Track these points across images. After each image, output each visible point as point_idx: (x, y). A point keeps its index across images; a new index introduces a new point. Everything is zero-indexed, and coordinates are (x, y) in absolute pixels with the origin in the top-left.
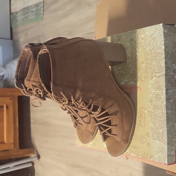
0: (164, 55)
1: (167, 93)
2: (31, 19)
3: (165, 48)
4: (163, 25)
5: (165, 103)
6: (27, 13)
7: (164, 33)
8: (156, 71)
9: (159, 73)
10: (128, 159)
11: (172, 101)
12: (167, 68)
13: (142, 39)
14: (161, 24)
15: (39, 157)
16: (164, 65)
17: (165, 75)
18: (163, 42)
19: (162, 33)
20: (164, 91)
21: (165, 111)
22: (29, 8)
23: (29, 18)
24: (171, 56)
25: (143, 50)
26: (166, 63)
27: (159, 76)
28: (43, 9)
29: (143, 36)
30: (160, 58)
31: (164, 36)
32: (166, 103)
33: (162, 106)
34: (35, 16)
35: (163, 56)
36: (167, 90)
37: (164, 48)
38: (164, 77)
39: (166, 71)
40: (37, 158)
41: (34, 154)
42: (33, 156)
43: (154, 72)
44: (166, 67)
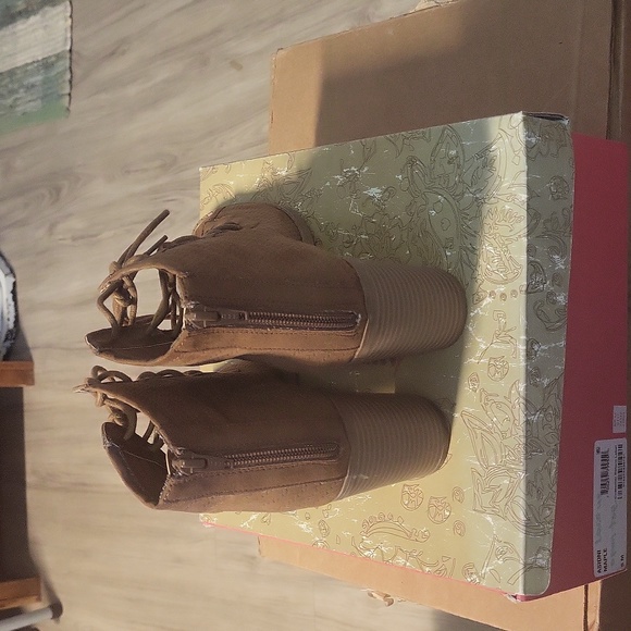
0: (524, 224)
1: (529, 354)
3: (528, 199)
4: (524, 120)
5: (522, 387)
7: (527, 147)
8: (494, 276)
9: (505, 282)
11: (546, 382)
12: (534, 268)
13: (449, 163)
14: (519, 116)
16: (523, 258)
17: (527, 292)
18: (523, 178)
19: (520, 148)
20: (522, 348)
21: (522, 415)
24: (549, 225)
25: (451, 200)
26: (530, 250)
27: (503, 295)
29: (453, 152)
30: (512, 233)
31: (528, 157)
32: (527, 388)
33: (513, 399)
35: (522, 226)
36: (530, 343)
37: (524, 197)
38: (523, 297)
39: (530, 276)
43: (489, 279)
44: (529, 263)
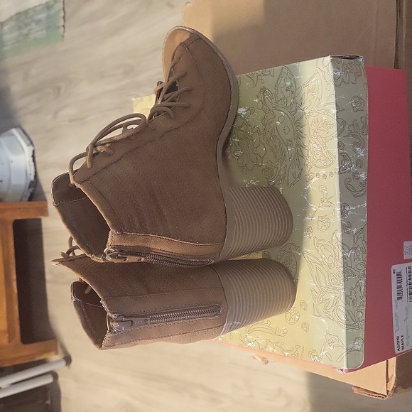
0: (335, 129)
1: (343, 213)
2: (35, 39)
3: (337, 112)
4: (332, 61)
5: (339, 234)
6: (27, 25)
7: (334, 79)
8: (319, 164)
9: (325, 167)
10: (267, 362)
11: (355, 231)
12: (343, 157)
13: (287, 90)
14: (328, 59)
15: (68, 360)
16: (335, 151)
17: (340, 173)
18: (333, 99)
19: (330, 78)
20: (338, 209)
21: (340, 253)
22: (31, 13)
23: (32, 36)
24: (352, 128)
25: (289, 114)
26: (340, 145)
27: (324, 176)
28: (62, 14)
29: (289, 84)
30: (328, 135)
31: (335, 85)
32: (342, 235)
33: (334, 243)
34: (45, 31)
35: (334, 130)
36: (343, 206)
37: (334, 111)
38: (337, 176)
39: (341, 162)
40: (64, 363)
41: (57, 353)
42: (54, 357)
43: (315, 166)
44: (340, 154)
